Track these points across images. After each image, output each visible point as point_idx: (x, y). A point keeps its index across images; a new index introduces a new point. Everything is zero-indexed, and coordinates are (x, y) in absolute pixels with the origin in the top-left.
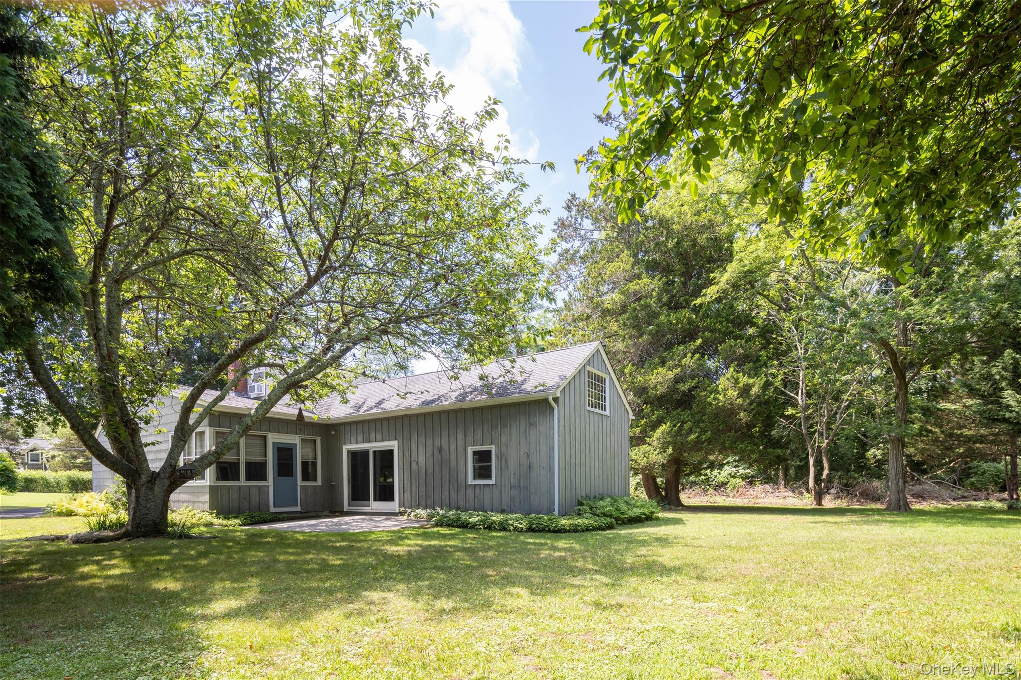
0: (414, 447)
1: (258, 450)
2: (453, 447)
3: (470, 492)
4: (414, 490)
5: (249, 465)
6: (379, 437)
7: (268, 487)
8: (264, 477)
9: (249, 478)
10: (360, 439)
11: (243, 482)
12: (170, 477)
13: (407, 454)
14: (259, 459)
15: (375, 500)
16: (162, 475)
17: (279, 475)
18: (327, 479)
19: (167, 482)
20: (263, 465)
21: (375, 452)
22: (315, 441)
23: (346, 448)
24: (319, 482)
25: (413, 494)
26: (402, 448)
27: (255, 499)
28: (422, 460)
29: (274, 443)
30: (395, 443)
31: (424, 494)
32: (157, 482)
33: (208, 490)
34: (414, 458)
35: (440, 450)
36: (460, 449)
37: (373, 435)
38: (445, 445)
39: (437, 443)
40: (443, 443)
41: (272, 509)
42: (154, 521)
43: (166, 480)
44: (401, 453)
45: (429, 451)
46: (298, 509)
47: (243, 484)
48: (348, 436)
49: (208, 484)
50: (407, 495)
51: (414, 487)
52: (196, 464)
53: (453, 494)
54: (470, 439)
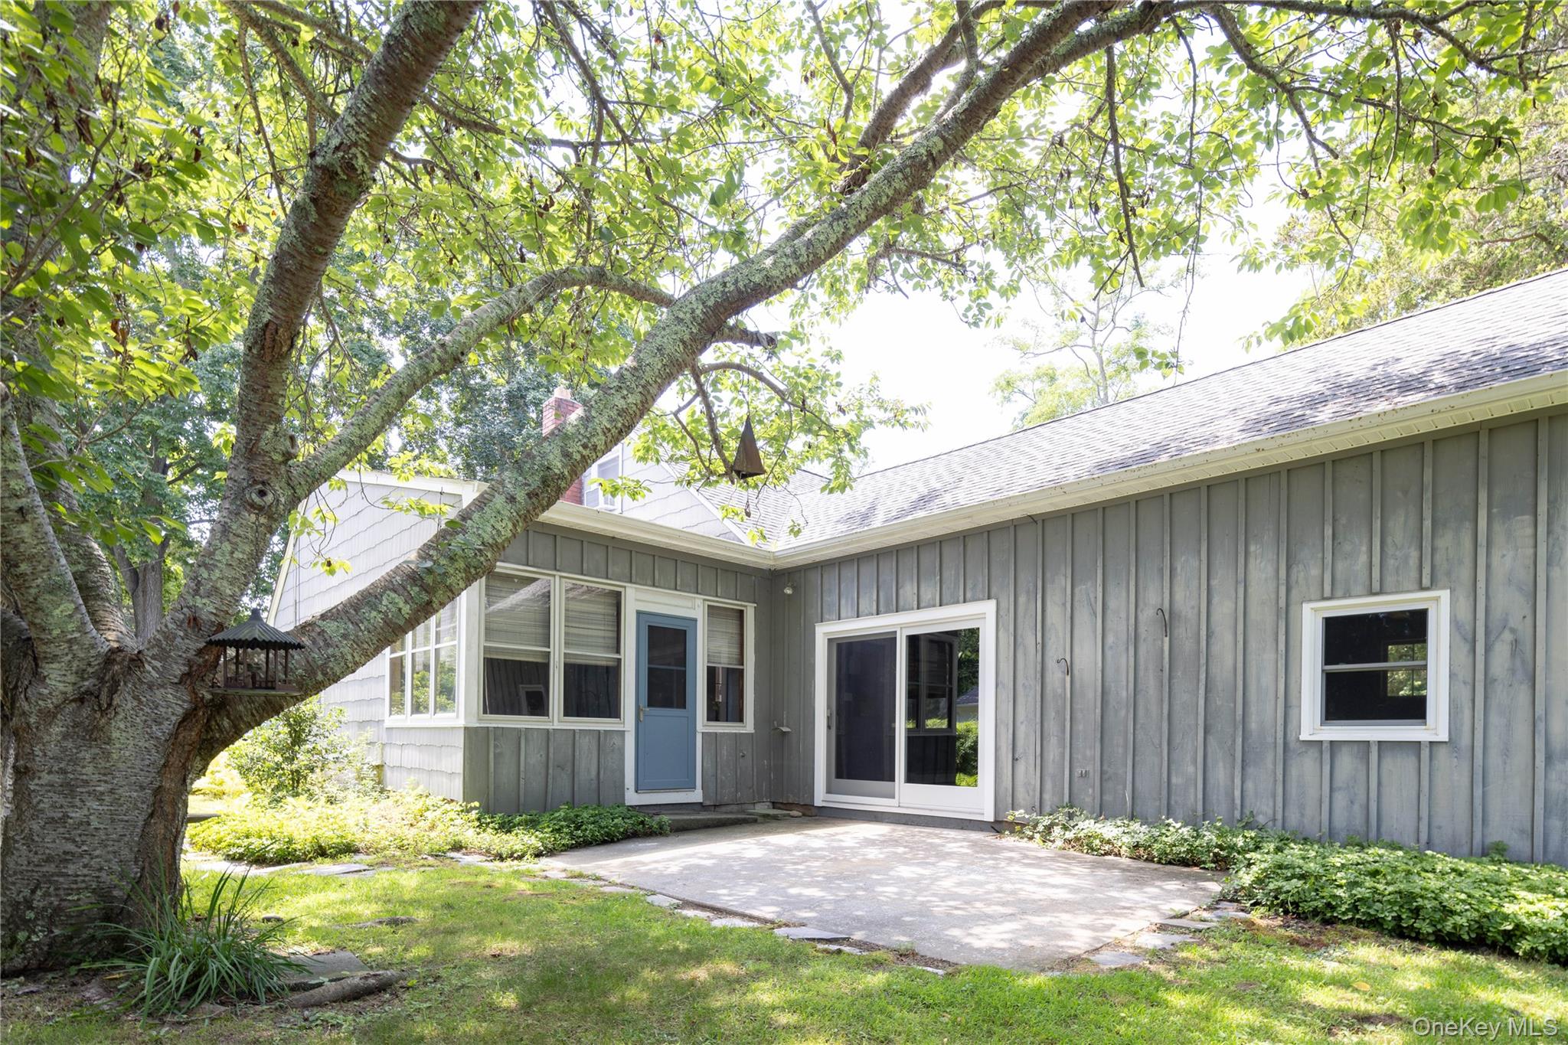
0: (1056, 615)
1: (601, 632)
2: (1224, 609)
3: (1307, 770)
4: (1053, 752)
5: (576, 673)
6: (929, 592)
7: (622, 733)
8: (612, 710)
9: (575, 707)
10: (868, 602)
11: (556, 719)
12: (190, 677)
13: (1029, 640)
14: (599, 656)
15: (910, 779)
16: (151, 670)
17: (651, 703)
18: (769, 716)
19: (173, 703)
20: (612, 673)
21: (913, 641)
22: (741, 612)
23: (825, 632)
24: (749, 726)
25: (1050, 768)
26: (1010, 623)
27: (587, 766)
28: (1087, 657)
29: (639, 613)
30: (989, 607)
31: (1093, 768)
32: (124, 700)
33: (459, 740)
34: (1056, 649)
35: (1168, 621)
36: (1261, 613)
37: (909, 591)
38: (1187, 600)
39: (1153, 597)
40: (1179, 596)
41: (632, 798)
42: (103, 894)
43: (170, 694)
44: (1007, 639)
45: (1119, 627)
46: (696, 796)
47: (557, 726)
48: (831, 598)
49: (461, 722)
50: (1027, 772)
51: (1053, 744)
52: (331, 627)
53: (1220, 774)
54: (1309, 571)
